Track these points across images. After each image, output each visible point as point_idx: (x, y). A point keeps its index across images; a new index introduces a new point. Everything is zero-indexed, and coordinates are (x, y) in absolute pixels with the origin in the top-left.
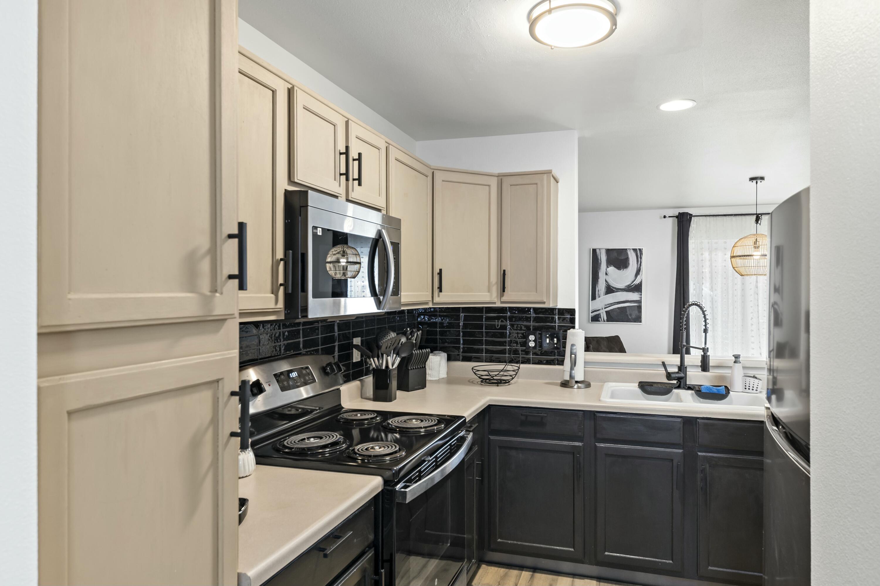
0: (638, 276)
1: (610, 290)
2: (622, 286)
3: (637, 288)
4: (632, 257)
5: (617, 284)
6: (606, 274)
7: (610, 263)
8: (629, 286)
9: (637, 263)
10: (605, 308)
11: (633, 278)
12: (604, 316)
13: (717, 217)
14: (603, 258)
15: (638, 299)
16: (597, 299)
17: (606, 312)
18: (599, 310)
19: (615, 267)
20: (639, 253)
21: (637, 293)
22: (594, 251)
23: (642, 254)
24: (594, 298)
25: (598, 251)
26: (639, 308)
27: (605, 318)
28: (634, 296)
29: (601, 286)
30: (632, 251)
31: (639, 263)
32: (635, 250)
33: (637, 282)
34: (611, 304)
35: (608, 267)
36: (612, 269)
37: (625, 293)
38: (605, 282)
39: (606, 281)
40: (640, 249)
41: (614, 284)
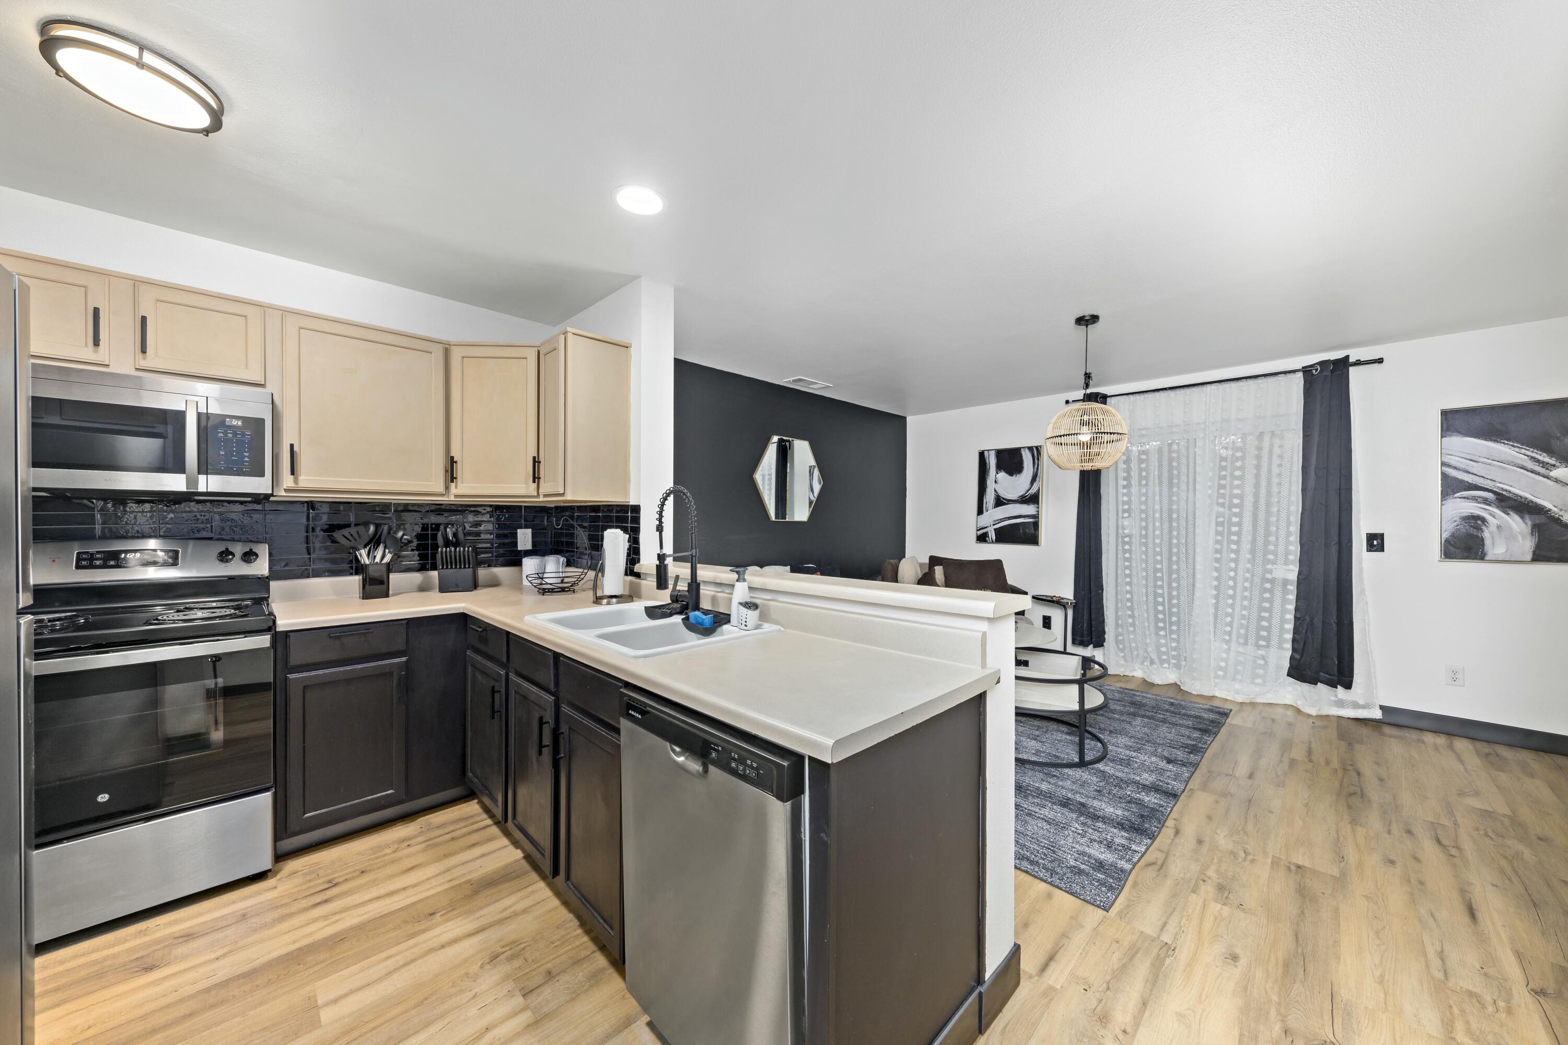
0: (1035, 483)
1: (1000, 502)
2: (1014, 496)
3: (1033, 499)
4: (1027, 457)
5: (1008, 494)
6: (996, 482)
7: (999, 467)
8: (1023, 497)
9: (1034, 467)
10: (994, 525)
11: (1027, 485)
12: (992, 535)
13: (1146, 395)
14: (992, 461)
15: (1035, 513)
16: (985, 513)
17: (995, 530)
18: (986, 527)
19: (1006, 473)
20: (1036, 452)
21: (1033, 506)
22: (982, 455)
23: (1040, 455)
24: (980, 511)
25: (986, 453)
26: (1036, 525)
27: (994, 538)
28: (1029, 509)
29: (990, 498)
30: (1027, 450)
31: (1036, 466)
32: (1030, 449)
33: (1034, 490)
34: (1001, 519)
35: (997, 473)
36: (1002, 475)
37: (1018, 506)
38: (993, 492)
39: (995, 491)
40: (1037, 447)
41: (1006, 494)
